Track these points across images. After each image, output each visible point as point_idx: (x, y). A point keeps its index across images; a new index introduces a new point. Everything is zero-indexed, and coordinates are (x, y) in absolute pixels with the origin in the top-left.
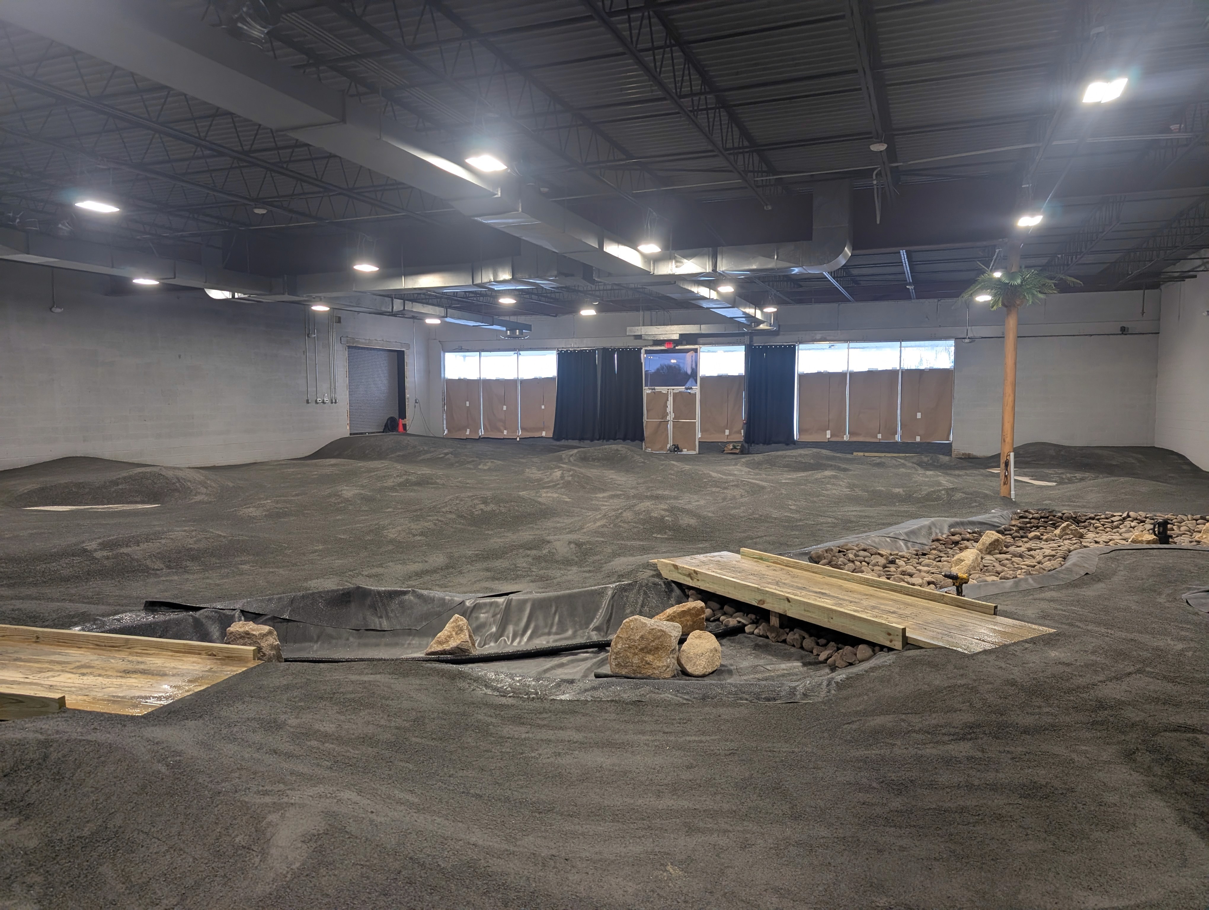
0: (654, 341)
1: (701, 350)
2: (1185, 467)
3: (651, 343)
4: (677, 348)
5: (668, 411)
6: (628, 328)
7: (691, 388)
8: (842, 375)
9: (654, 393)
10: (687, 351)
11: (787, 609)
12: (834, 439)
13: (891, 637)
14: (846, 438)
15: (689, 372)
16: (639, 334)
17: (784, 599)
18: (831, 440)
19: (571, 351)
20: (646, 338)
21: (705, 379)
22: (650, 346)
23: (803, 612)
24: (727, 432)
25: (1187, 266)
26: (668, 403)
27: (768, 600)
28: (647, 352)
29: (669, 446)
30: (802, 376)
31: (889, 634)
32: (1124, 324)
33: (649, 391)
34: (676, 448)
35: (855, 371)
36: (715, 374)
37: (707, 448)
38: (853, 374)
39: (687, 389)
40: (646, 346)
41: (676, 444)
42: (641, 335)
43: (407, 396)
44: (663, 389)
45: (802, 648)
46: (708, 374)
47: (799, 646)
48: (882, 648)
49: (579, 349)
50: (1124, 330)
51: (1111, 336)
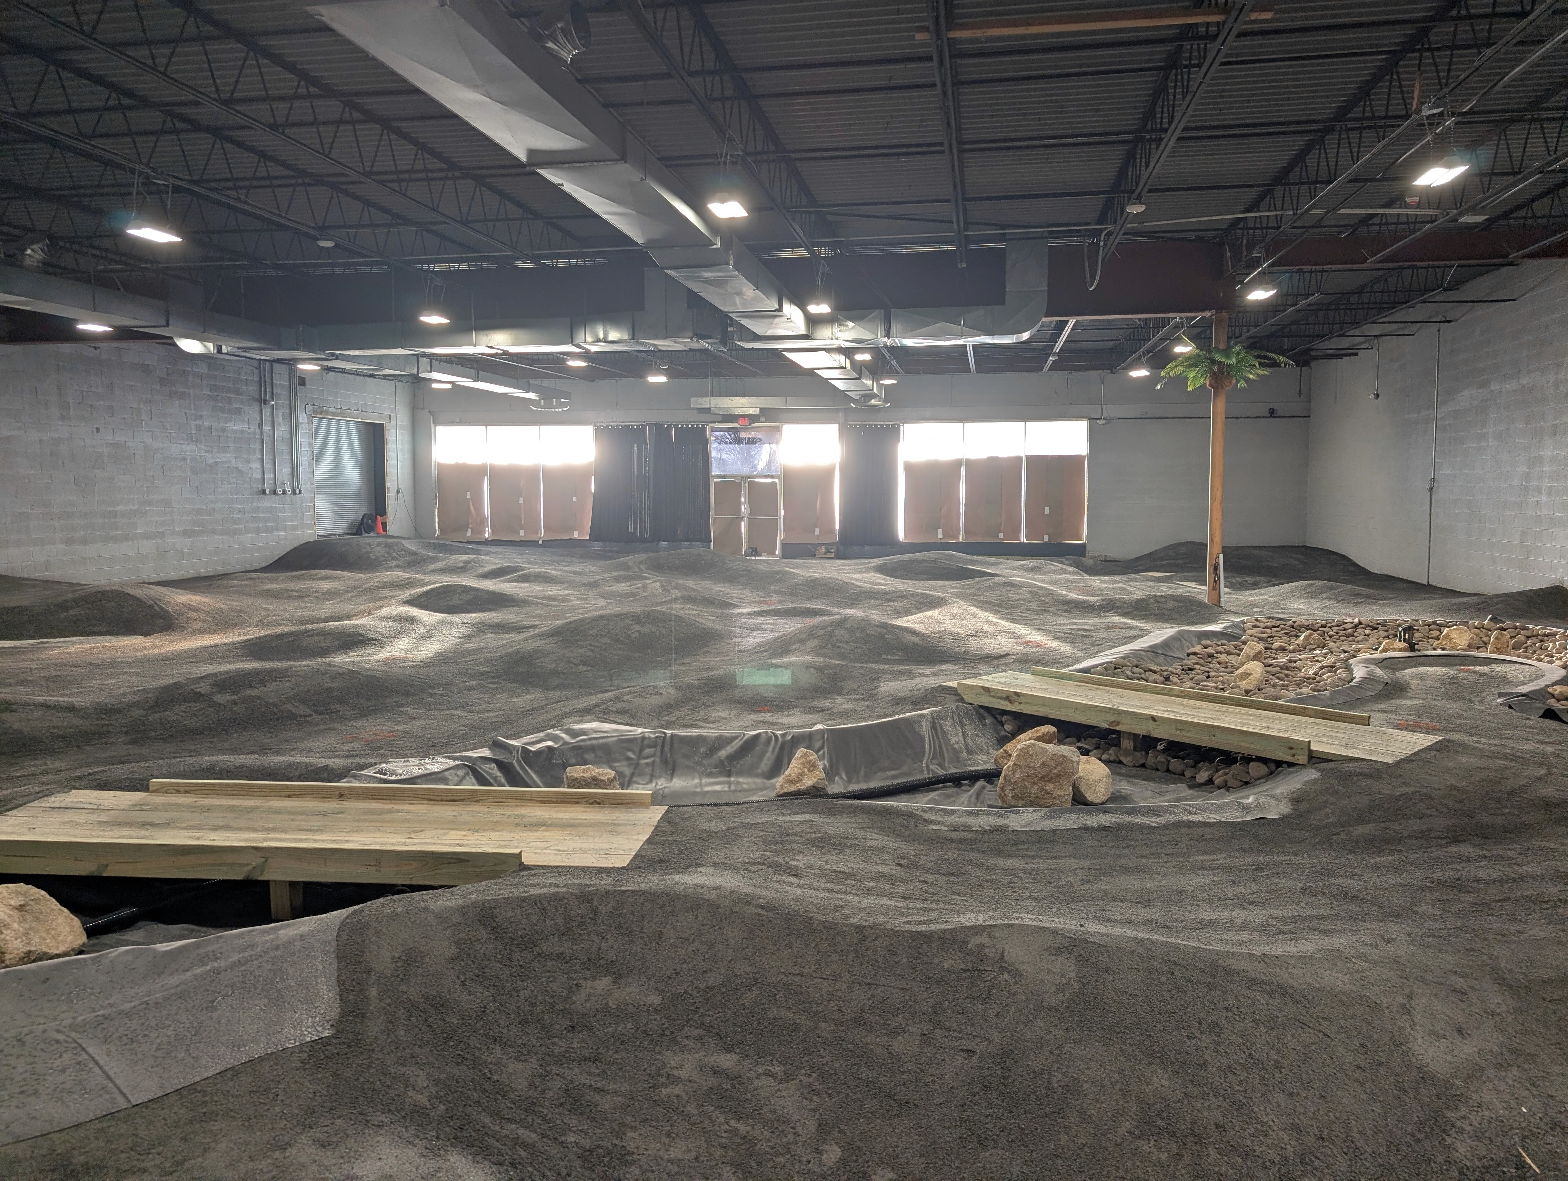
0: (723, 415)
1: (784, 428)
2: (1352, 569)
3: (720, 418)
4: (755, 425)
5: (742, 505)
6: (693, 399)
7: (771, 477)
8: (957, 464)
9: (726, 481)
10: (766, 429)
11: (1151, 729)
12: (948, 540)
13: (1293, 752)
14: (964, 538)
16: (707, 406)
17: (1147, 719)
18: (945, 540)
19: (613, 427)
20: (717, 411)
22: (720, 422)
23: (1174, 732)
24: (817, 531)
25: (1345, 343)
26: (742, 495)
27: (1124, 721)
28: (715, 429)
29: (743, 549)
30: (908, 466)
31: (1291, 748)
32: (1272, 406)
33: (718, 480)
34: (754, 553)
38: (970, 463)
39: (766, 477)
40: (713, 422)
41: (754, 546)
42: (710, 408)
43: (388, 484)
44: (736, 478)
45: (1168, 771)
47: (1165, 768)
48: (1279, 763)
49: (624, 424)
50: (1272, 413)
51: (1259, 419)
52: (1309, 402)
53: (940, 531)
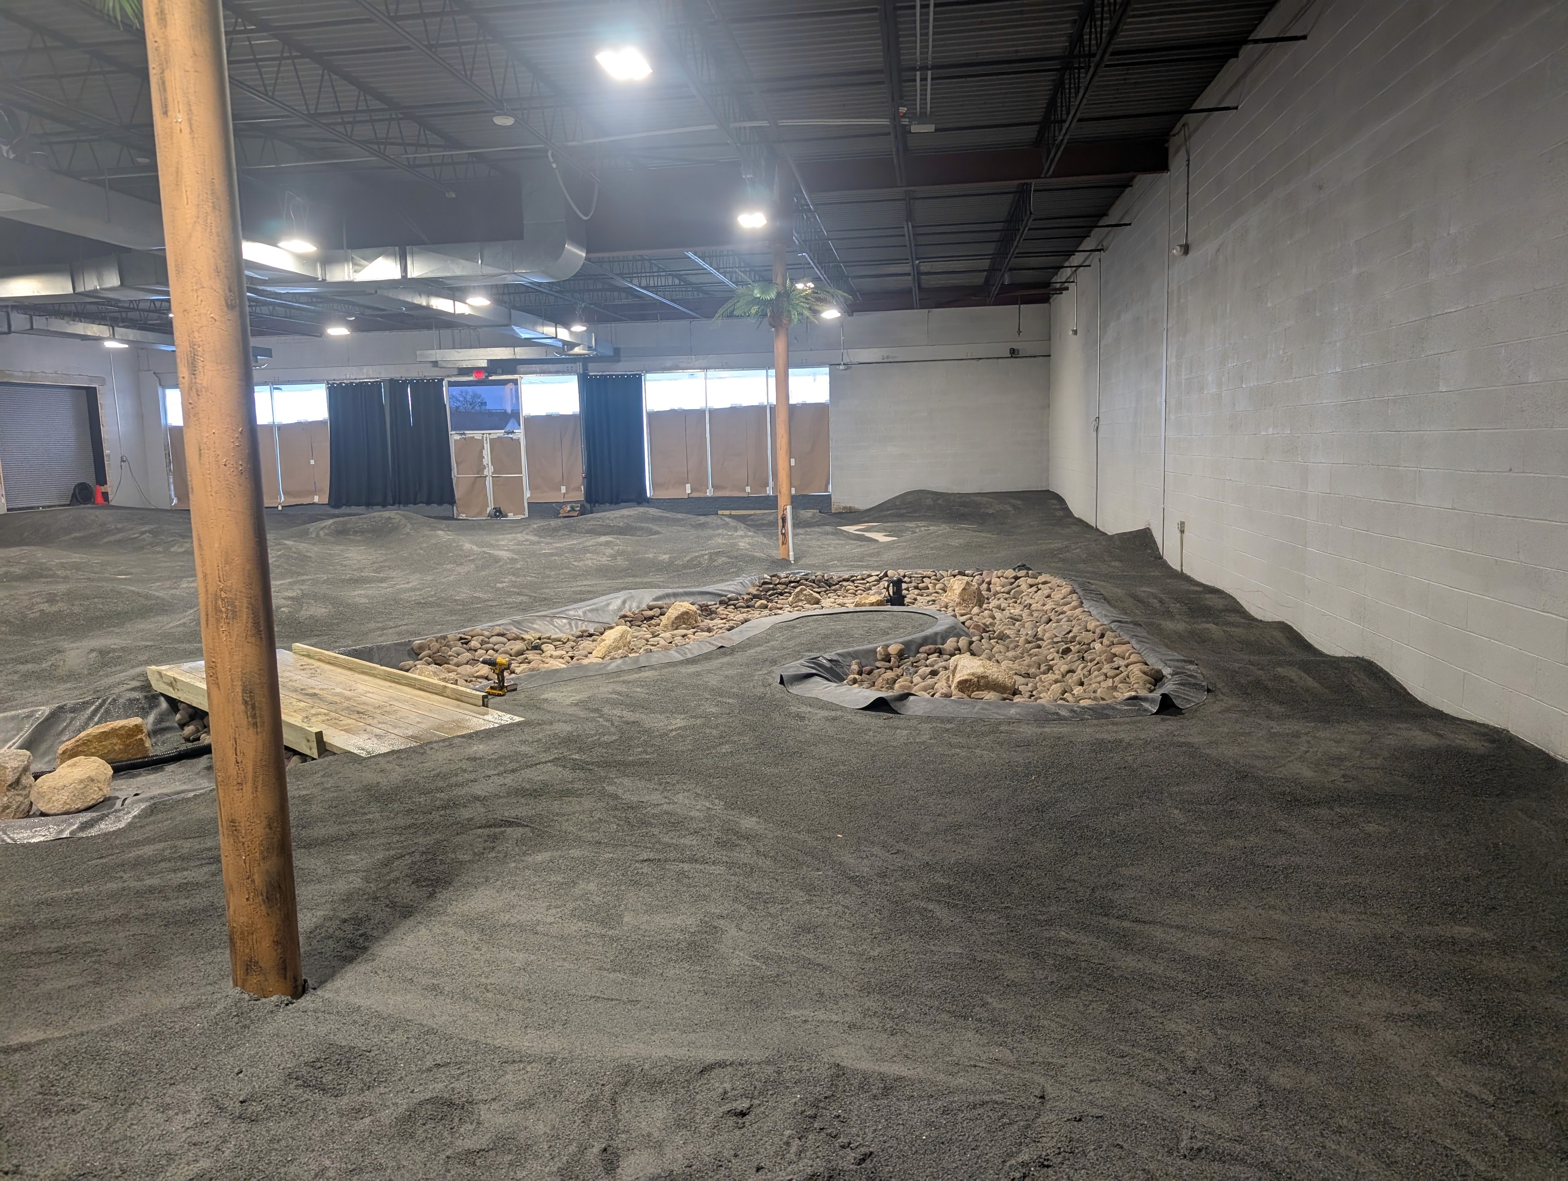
0: (456, 369)
1: (523, 381)
3: (453, 372)
4: (490, 378)
5: (485, 463)
6: (418, 352)
7: (513, 432)
8: (701, 412)
9: (465, 439)
10: (505, 382)
12: (695, 495)
13: (310, 744)
14: (709, 493)
15: (509, 411)
16: (434, 360)
18: (691, 496)
19: (347, 384)
20: (444, 365)
21: (530, 420)
22: (455, 376)
24: (563, 489)
26: (485, 452)
28: (451, 384)
29: (489, 509)
30: (652, 415)
31: (308, 741)
32: (1014, 346)
33: (458, 437)
34: (498, 513)
35: (715, 407)
36: (543, 413)
37: (538, 510)
38: (712, 412)
39: (508, 433)
40: (448, 376)
41: (498, 506)
42: (438, 362)
43: (106, 452)
44: (477, 434)
46: (534, 413)
49: (357, 381)
50: (1014, 353)
51: (1000, 360)
52: (1050, 340)
53: (688, 486)
